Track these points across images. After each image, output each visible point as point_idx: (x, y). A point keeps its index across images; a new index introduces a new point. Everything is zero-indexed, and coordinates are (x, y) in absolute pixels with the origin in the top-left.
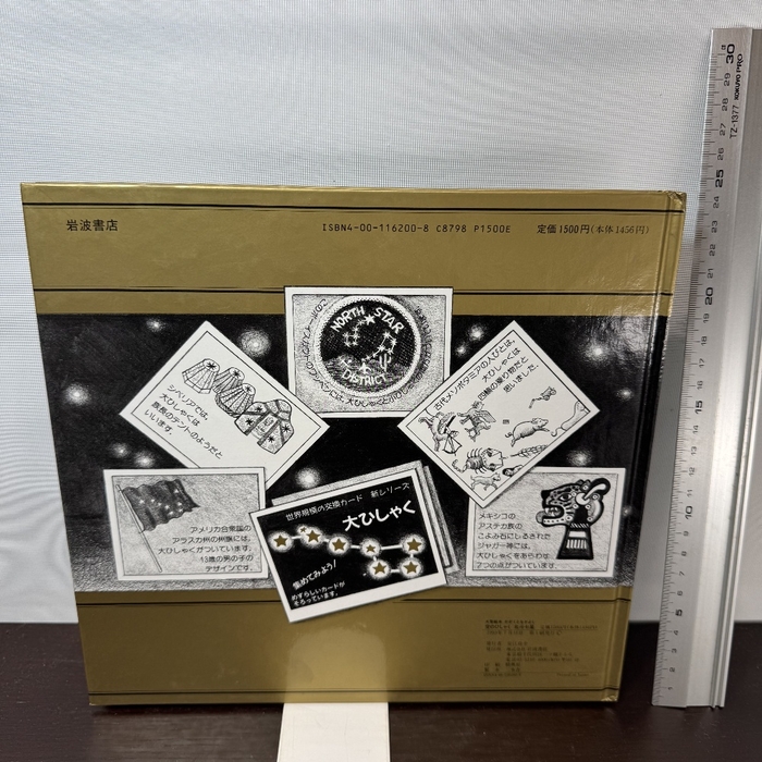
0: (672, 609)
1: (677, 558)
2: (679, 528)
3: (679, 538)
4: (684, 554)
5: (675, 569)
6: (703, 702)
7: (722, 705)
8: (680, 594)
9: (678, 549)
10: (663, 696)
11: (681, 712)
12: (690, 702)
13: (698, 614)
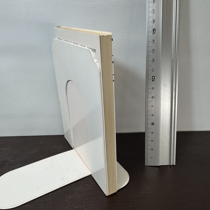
0: (150, 122)
1: (150, 99)
2: (150, 87)
3: (150, 90)
4: (153, 97)
5: (150, 104)
6: (167, 163)
7: (175, 164)
8: (153, 115)
9: (150, 96)
10: (149, 161)
11: (158, 168)
12: (160, 164)
13: (161, 124)
